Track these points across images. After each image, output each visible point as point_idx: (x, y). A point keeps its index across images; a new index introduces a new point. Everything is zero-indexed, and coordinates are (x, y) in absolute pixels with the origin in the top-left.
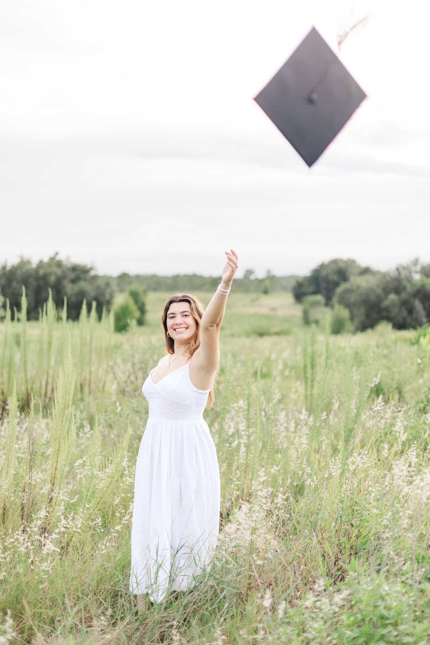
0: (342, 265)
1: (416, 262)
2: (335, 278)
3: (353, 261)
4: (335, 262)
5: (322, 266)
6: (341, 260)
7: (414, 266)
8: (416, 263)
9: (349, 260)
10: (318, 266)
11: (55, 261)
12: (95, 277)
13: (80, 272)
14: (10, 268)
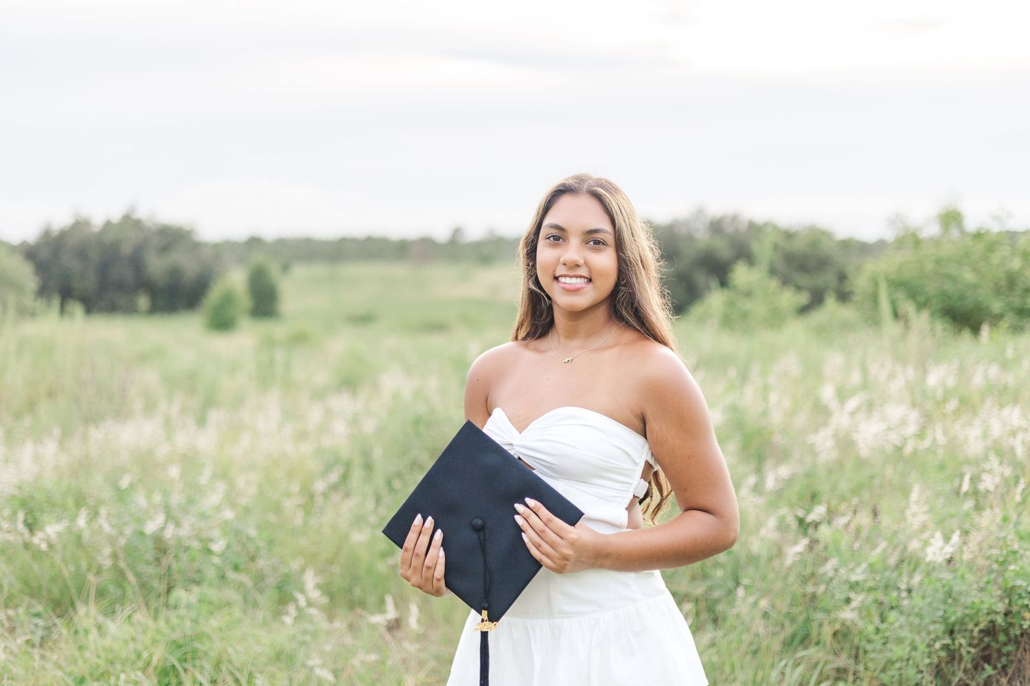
11: (130, 222)
12: (197, 246)
13: (172, 238)
14: (56, 234)
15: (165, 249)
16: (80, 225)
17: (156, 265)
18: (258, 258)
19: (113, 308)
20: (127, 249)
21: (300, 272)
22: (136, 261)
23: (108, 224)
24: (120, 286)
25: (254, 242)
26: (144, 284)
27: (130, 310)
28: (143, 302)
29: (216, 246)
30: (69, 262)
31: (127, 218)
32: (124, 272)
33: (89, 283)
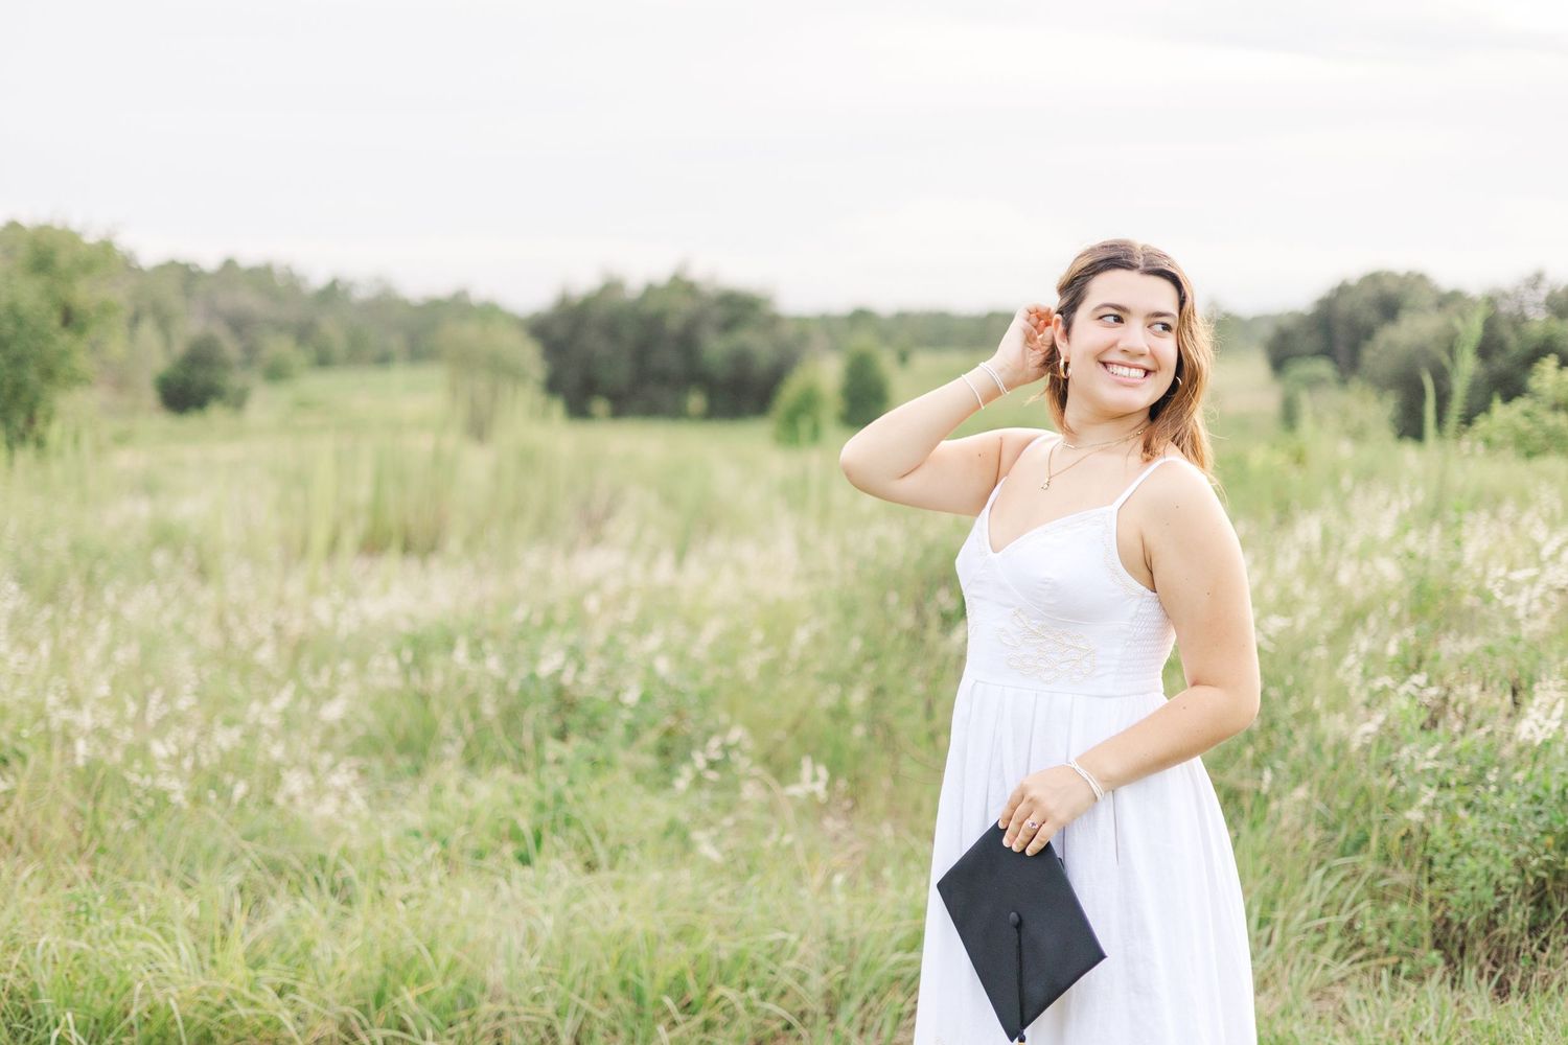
0: (1391, 287)
1: (1537, 280)
2: (1372, 316)
3: (1421, 278)
4: (1374, 278)
5: (1343, 290)
6: (1391, 275)
7: (1532, 292)
8: (1536, 283)
9: (1409, 273)
10: (1332, 291)
11: (681, 286)
12: (774, 320)
13: (739, 309)
14: (577, 302)
15: (728, 326)
16: (611, 287)
17: (715, 348)
18: (863, 340)
19: (652, 410)
20: (674, 324)
21: (924, 362)
22: (687, 342)
23: (651, 290)
24: (663, 378)
25: (860, 318)
26: (696, 376)
27: (677, 413)
28: (696, 401)
29: (802, 321)
30: (595, 343)
31: (678, 281)
32: (668, 358)
33: (620, 372)
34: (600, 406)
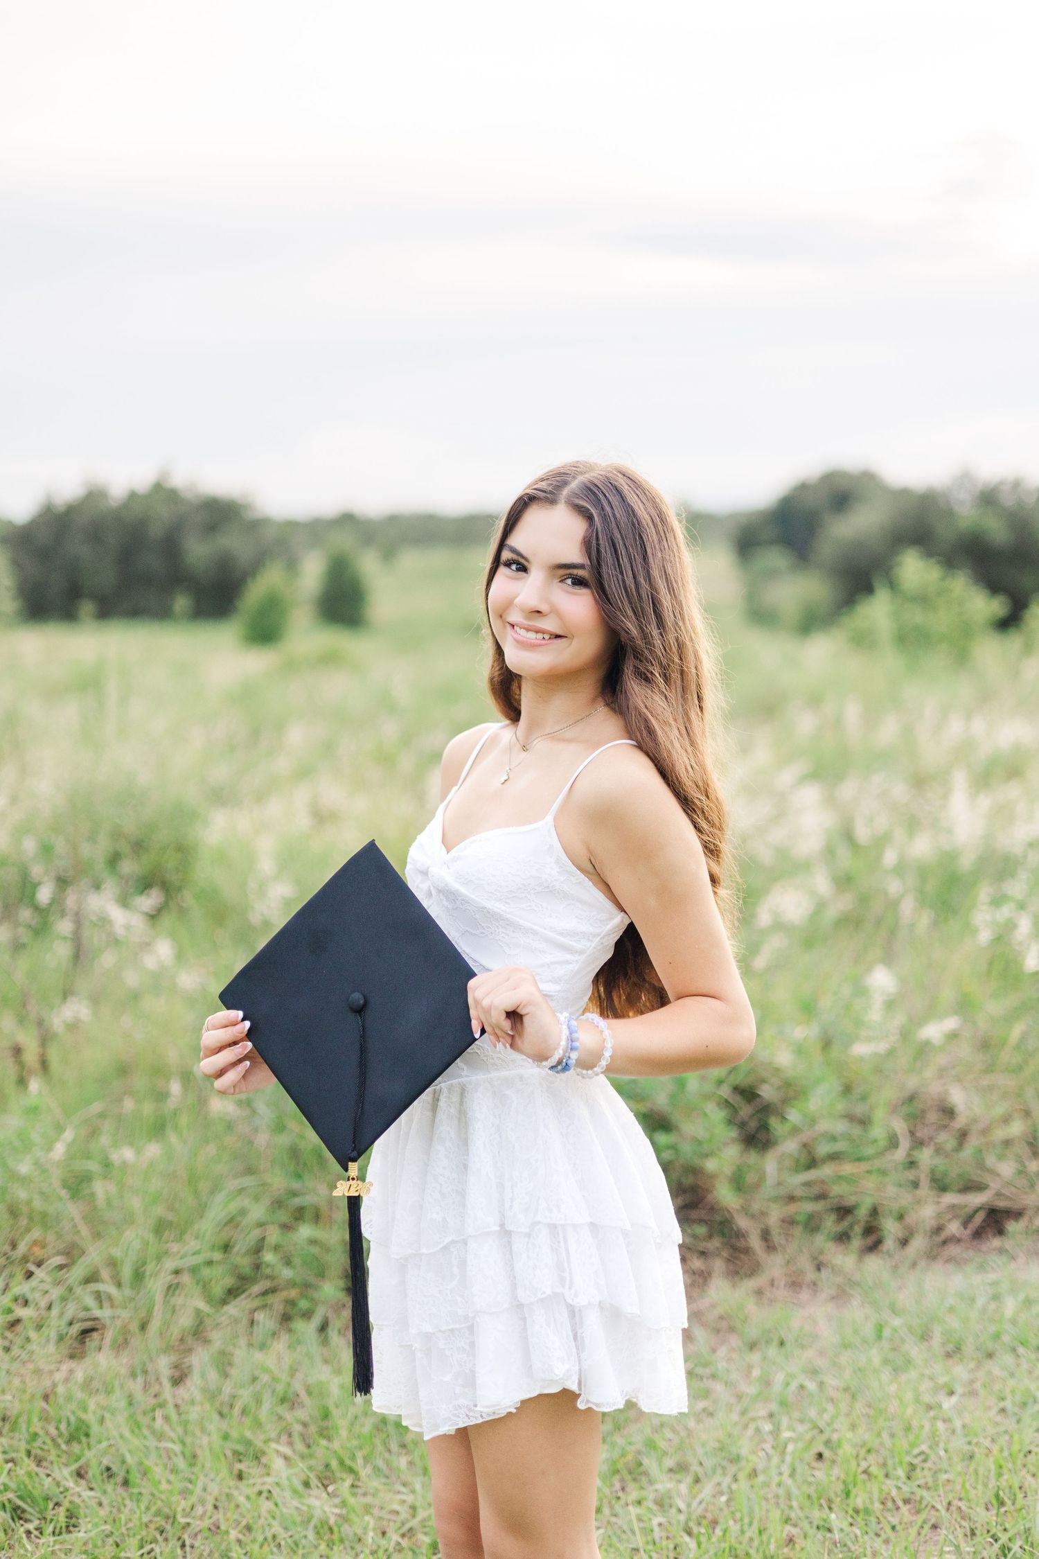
11: (162, 492)
12: (256, 524)
13: (222, 514)
14: (61, 509)
15: (210, 529)
16: (94, 496)
17: (198, 552)
18: (343, 541)
19: (136, 612)
20: (156, 530)
21: (411, 561)
22: (171, 545)
23: (133, 495)
24: (148, 581)
25: (347, 520)
26: (180, 578)
27: (161, 613)
28: (182, 602)
29: (286, 524)
30: (80, 549)
31: (158, 488)
32: (152, 562)
33: (105, 576)
34: (87, 608)
